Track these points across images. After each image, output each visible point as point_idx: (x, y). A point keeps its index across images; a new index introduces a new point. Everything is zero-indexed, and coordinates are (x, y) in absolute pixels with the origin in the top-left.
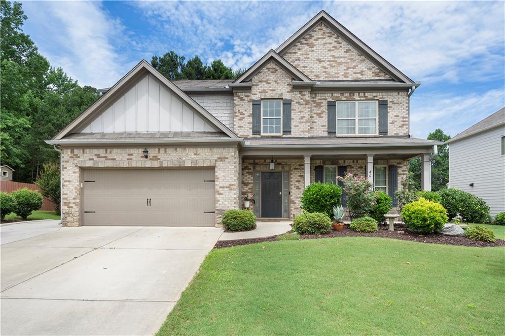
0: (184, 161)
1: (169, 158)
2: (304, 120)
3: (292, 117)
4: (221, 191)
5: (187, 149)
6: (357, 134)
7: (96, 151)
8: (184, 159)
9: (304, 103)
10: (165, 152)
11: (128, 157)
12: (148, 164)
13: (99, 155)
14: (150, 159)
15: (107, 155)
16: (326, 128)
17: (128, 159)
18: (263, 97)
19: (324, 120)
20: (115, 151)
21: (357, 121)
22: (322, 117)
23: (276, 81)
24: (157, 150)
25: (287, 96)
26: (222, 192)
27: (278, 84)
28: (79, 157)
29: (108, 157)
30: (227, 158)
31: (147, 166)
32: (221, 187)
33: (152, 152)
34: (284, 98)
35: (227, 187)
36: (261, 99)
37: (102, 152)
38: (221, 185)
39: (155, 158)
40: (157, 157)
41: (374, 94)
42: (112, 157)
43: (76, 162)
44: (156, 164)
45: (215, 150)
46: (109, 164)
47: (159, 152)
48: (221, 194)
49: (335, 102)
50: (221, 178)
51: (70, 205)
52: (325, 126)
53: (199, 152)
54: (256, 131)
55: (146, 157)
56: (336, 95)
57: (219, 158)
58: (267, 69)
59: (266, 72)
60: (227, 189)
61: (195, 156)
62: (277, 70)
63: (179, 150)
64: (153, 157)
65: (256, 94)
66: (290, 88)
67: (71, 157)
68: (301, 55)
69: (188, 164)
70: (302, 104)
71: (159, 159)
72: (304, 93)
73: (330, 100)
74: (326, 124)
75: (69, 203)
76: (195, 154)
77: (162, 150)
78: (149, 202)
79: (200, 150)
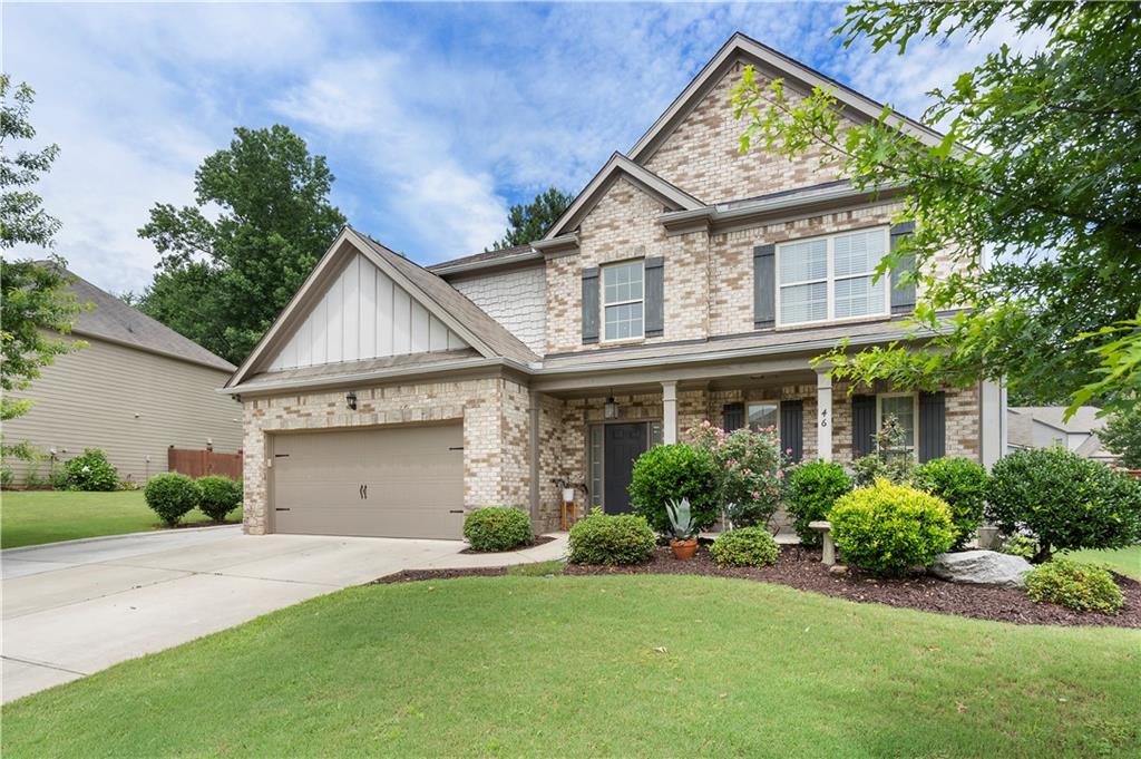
0: (410, 412)
1: (387, 407)
2: (692, 300)
3: (666, 297)
4: (474, 468)
5: (417, 387)
6: (831, 319)
7: (285, 402)
8: (411, 407)
9: (694, 259)
10: (383, 394)
11: (329, 409)
12: (357, 420)
13: (289, 408)
14: (361, 411)
15: (300, 408)
16: (750, 313)
17: (328, 413)
18: (602, 261)
19: (746, 294)
20: (311, 399)
21: (831, 286)
22: (741, 287)
23: (630, 221)
24: (370, 392)
25: (654, 250)
26: (475, 470)
27: (634, 225)
28: (264, 415)
29: (302, 412)
30: (483, 401)
31: (355, 424)
32: (473, 461)
33: (363, 398)
34: (647, 255)
35: (484, 461)
36: (600, 265)
37: (291, 402)
38: (474, 457)
39: (368, 408)
40: (369, 405)
41: (877, 211)
42: (306, 412)
43: (260, 422)
44: (367, 420)
45: (463, 385)
46: (300, 424)
47: (373, 397)
48: (474, 475)
49: (772, 247)
50: (474, 443)
51: (254, 497)
52: (747, 307)
53: (435, 392)
54: (590, 337)
55: (354, 407)
56: (774, 229)
57: (470, 402)
58: (611, 196)
59: (608, 205)
60: (485, 464)
61: (430, 400)
62: (631, 196)
63: (404, 390)
64: (365, 406)
65: (588, 257)
66: (661, 230)
67: (254, 415)
68: (690, 149)
69: (417, 417)
70: (688, 264)
71: (373, 410)
72: (691, 237)
73: (762, 242)
74: (751, 302)
75: (252, 494)
76: (430, 397)
77: (378, 392)
78: (363, 490)
79: (437, 388)
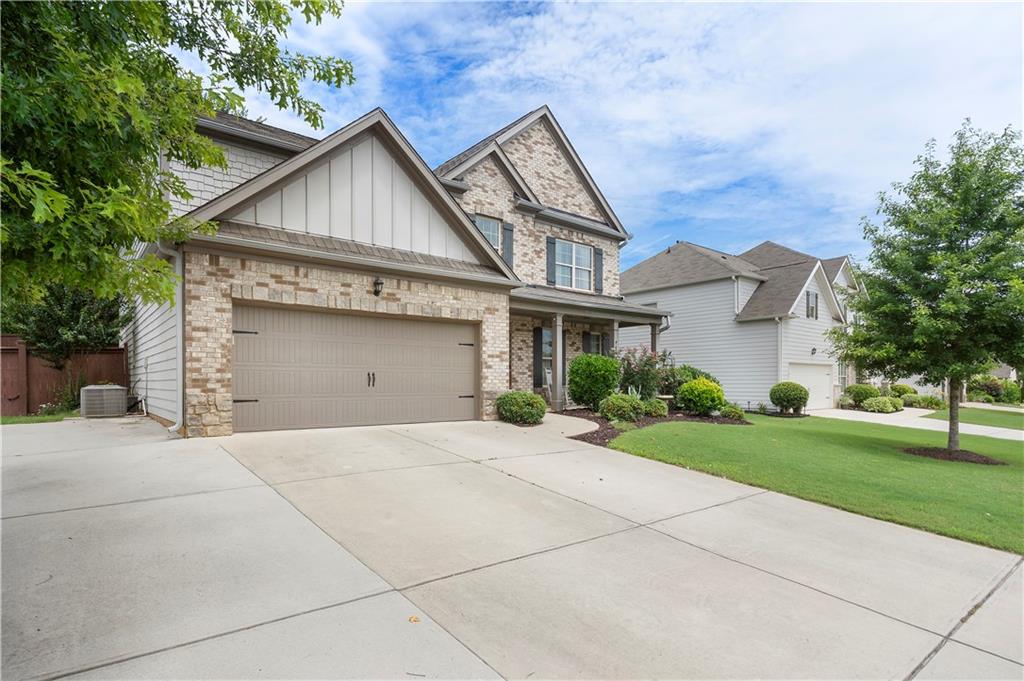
0: (440, 309)
1: (417, 300)
2: (526, 259)
3: (515, 252)
4: (490, 361)
5: (443, 288)
6: (574, 288)
7: (272, 268)
8: (438, 304)
9: (527, 233)
10: (409, 289)
11: (342, 289)
12: (382, 307)
13: (281, 277)
14: (383, 298)
15: (298, 280)
16: (544, 275)
17: (342, 293)
18: (479, 212)
19: (542, 263)
20: (315, 273)
21: (574, 270)
22: (541, 258)
23: (494, 191)
24: (395, 282)
25: (509, 218)
26: (491, 363)
27: (497, 195)
28: (232, 276)
29: (301, 285)
30: (497, 310)
31: (380, 311)
32: (489, 356)
33: (388, 286)
34: (504, 219)
35: (498, 356)
36: (477, 214)
37: (287, 272)
38: (490, 353)
39: (392, 297)
40: (394, 295)
41: (591, 238)
42: (308, 286)
43: (224, 285)
44: (394, 309)
45: (484, 296)
46: (305, 299)
47: (398, 287)
48: (490, 367)
49: (554, 239)
50: (490, 342)
51: (210, 386)
52: (542, 271)
53: (460, 295)
55: (377, 293)
56: (555, 229)
57: (487, 309)
58: (484, 167)
59: (482, 172)
60: (498, 359)
61: (455, 301)
62: (496, 174)
63: (432, 288)
64: (388, 294)
65: (468, 204)
66: (511, 206)
67: (209, 274)
68: (518, 158)
69: (446, 314)
70: (525, 235)
71: (399, 300)
72: (527, 218)
73: (549, 234)
74: (545, 268)
75: (207, 381)
76: (455, 298)
77: (404, 284)
78: (371, 379)
79: (462, 292)
